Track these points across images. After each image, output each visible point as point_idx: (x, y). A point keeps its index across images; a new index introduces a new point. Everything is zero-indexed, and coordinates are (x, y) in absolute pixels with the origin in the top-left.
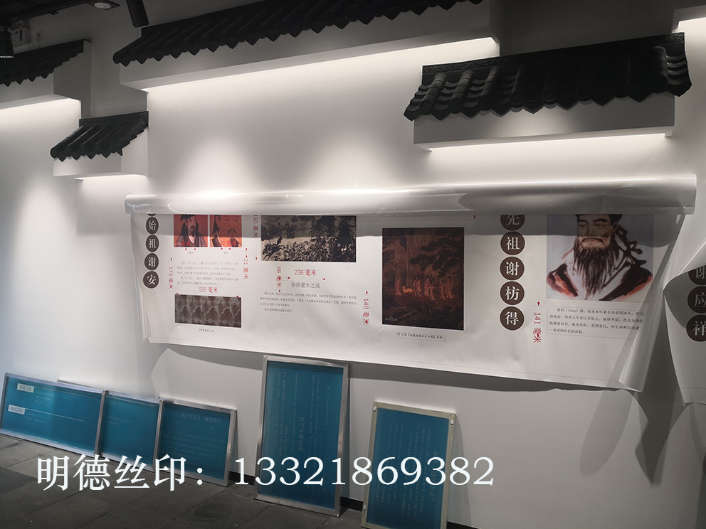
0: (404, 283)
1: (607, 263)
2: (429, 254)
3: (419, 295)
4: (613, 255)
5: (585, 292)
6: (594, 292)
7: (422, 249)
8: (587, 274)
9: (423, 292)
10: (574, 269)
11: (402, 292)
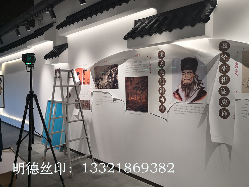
0: (131, 96)
1: (192, 88)
2: (138, 86)
3: (136, 100)
4: (194, 85)
5: (185, 99)
6: (188, 99)
7: (136, 84)
8: (185, 92)
9: (137, 99)
10: (181, 90)
11: (131, 99)
